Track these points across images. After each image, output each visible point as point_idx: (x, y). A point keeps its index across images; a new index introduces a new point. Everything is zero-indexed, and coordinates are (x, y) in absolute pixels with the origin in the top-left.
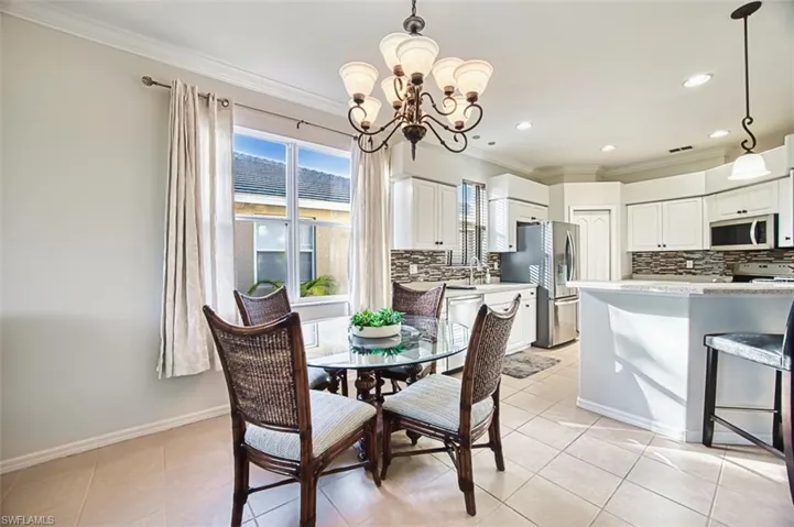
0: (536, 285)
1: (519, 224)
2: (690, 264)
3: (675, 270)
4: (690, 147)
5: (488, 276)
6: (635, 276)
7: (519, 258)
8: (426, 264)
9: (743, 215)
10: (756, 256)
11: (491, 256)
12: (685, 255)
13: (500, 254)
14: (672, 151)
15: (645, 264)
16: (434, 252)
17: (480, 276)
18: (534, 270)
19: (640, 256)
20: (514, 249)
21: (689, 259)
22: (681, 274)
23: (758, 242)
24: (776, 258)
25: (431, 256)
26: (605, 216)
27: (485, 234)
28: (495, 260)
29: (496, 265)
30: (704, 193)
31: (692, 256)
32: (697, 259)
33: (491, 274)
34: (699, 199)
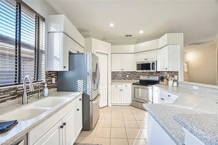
0: (82, 93)
1: (70, 54)
2: (128, 76)
3: (124, 78)
4: (131, 35)
5: (46, 90)
7: (70, 75)
9: (146, 60)
10: (145, 74)
11: (49, 74)
12: (127, 73)
13: (57, 72)
14: (126, 36)
15: (115, 76)
18: (80, 83)
19: (114, 73)
20: (67, 69)
22: (125, 79)
23: (152, 69)
24: (151, 75)
26: (106, 56)
28: (53, 77)
29: (54, 80)
30: (134, 52)
31: (128, 73)
32: (130, 74)
33: (49, 87)
34: (132, 54)
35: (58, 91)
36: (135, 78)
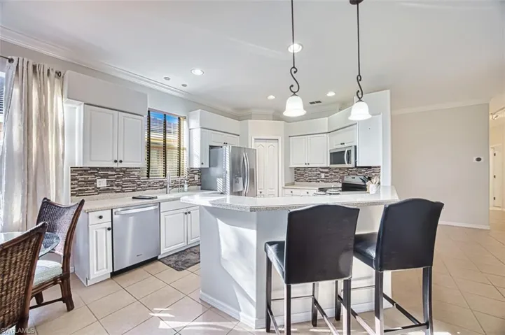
1: (211, 147)
2: (323, 176)
3: (316, 179)
4: (319, 102)
5: (186, 186)
6: (296, 183)
8: (118, 178)
9: (343, 146)
11: (192, 171)
12: (321, 170)
14: (311, 103)
15: (301, 176)
16: (127, 168)
17: (178, 186)
19: (298, 170)
20: (207, 166)
21: (322, 172)
22: (319, 182)
23: (348, 163)
25: (124, 172)
26: (275, 144)
27: (185, 154)
28: (195, 174)
29: (196, 177)
30: (327, 131)
31: (324, 170)
32: (326, 173)
33: (190, 184)
34: (325, 135)
35: (201, 189)
36: (337, 180)
